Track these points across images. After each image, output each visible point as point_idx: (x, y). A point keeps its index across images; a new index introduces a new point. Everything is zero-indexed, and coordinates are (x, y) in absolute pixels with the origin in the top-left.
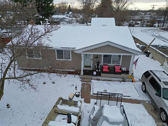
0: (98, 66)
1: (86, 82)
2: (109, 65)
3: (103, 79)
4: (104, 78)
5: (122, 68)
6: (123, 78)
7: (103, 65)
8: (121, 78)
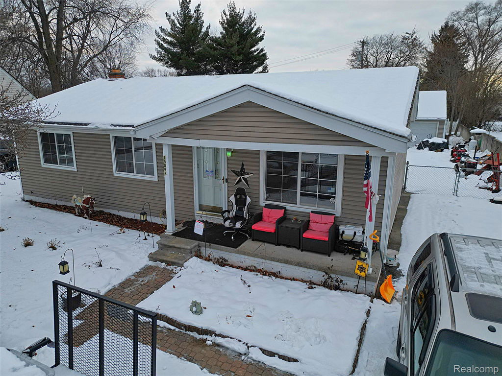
0: (240, 210)
1: (164, 264)
2: (290, 207)
3: (244, 265)
4: (249, 261)
5: (342, 228)
6: (328, 271)
7: (267, 206)
8: (320, 269)
